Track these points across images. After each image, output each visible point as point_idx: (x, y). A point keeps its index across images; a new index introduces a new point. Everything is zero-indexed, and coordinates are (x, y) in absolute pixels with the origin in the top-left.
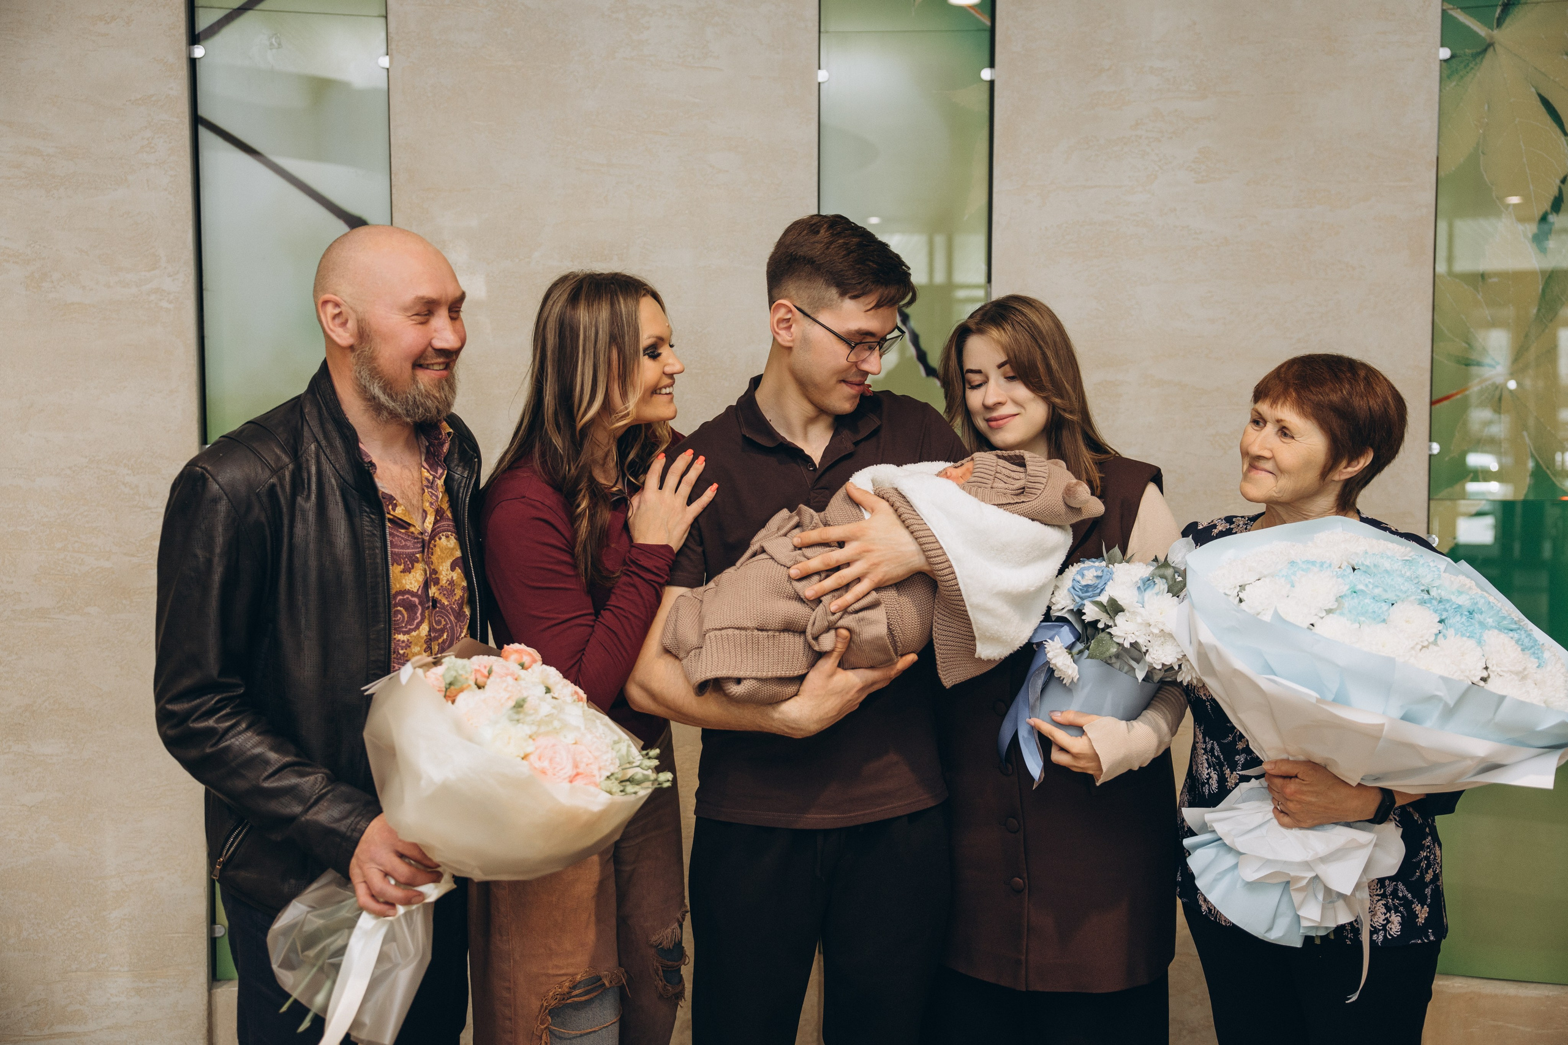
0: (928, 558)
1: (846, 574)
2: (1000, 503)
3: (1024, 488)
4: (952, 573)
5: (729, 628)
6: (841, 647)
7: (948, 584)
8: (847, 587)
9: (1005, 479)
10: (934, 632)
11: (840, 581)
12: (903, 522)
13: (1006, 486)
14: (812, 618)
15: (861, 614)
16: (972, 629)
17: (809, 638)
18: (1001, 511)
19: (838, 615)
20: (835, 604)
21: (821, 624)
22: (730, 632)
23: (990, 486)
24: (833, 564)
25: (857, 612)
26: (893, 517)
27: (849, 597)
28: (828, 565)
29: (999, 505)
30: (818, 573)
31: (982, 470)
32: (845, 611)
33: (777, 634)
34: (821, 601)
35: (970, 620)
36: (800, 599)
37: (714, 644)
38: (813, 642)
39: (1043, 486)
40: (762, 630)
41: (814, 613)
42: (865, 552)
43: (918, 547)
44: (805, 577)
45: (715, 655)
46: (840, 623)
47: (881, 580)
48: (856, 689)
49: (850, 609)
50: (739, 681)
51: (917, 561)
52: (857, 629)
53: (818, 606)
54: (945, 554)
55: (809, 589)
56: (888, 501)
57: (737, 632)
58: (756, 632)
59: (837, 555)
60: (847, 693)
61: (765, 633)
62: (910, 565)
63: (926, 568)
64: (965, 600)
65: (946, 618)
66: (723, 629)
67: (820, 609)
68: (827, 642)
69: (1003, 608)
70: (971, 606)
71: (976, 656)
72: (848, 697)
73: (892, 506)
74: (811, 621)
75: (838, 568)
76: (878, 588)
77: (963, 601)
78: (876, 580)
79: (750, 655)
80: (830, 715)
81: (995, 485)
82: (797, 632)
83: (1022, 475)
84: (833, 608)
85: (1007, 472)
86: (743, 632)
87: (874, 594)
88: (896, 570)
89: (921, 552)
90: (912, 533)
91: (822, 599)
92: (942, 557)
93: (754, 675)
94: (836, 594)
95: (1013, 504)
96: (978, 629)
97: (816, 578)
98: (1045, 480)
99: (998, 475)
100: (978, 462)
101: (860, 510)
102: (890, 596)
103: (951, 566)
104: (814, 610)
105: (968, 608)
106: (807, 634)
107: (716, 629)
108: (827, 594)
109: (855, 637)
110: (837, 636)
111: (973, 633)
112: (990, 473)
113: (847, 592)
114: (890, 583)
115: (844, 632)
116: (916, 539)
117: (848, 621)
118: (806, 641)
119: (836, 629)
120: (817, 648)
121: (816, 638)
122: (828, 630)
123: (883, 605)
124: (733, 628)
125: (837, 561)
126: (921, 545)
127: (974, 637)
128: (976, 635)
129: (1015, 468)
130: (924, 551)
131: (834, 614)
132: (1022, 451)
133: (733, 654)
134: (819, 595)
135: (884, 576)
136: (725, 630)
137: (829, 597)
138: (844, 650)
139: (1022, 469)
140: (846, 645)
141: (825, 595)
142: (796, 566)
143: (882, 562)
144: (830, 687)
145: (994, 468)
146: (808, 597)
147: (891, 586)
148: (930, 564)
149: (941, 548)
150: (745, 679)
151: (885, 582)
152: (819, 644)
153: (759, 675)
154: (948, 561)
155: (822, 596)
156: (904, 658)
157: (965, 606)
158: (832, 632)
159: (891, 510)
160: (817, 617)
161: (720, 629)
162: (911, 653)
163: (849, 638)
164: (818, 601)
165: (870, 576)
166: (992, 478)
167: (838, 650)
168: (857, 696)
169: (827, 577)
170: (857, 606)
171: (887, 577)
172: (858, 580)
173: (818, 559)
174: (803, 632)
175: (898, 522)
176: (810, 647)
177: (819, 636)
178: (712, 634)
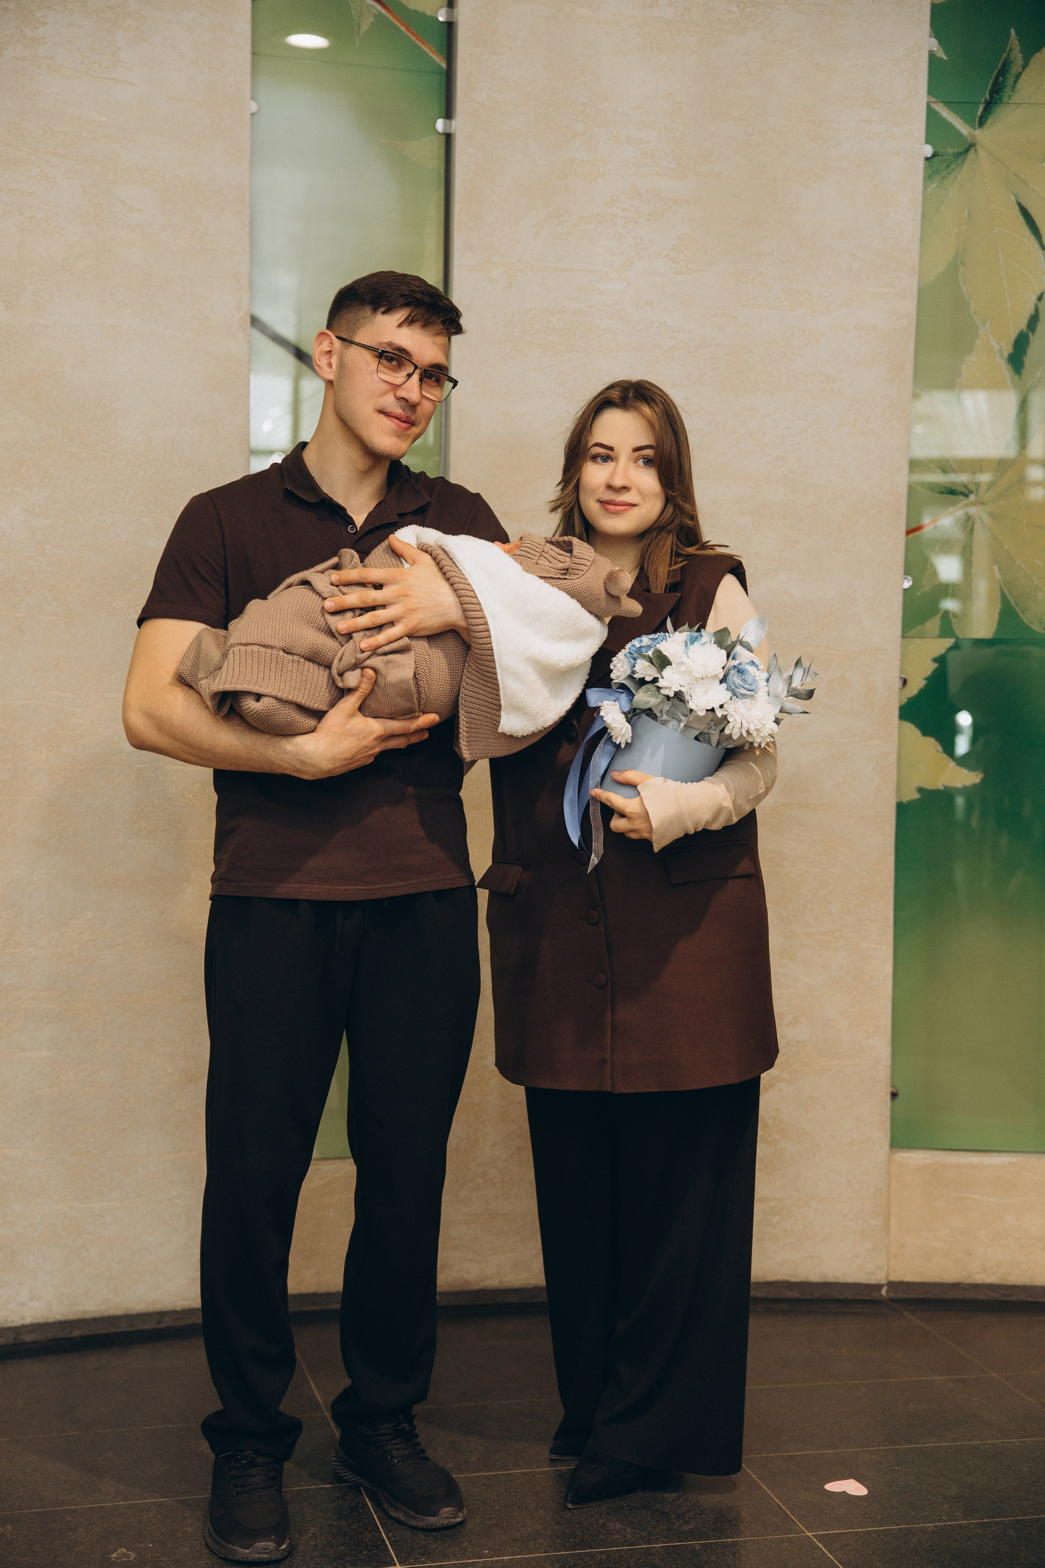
0: (465, 611)
1: (381, 615)
2: (543, 575)
3: (567, 570)
4: (487, 631)
5: (255, 644)
6: (365, 687)
7: (481, 641)
8: (380, 628)
9: (551, 559)
10: (460, 698)
11: (374, 620)
12: (444, 574)
13: (551, 565)
14: (340, 653)
15: (390, 657)
16: (499, 696)
17: (334, 672)
18: (542, 581)
19: (367, 654)
20: (366, 643)
21: (349, 659)
22: (256, 648)
23: (535, 561)
24: (370, 603)
25: (385, 654)
26: (435, 570)
27: (381, 638)
28: (364, 602)
29: (541, 577)
30: (352, 610)
31: (529, 546)
32: (375, 651)
33: (302, 660)
34: (351, 638)
35: (498, 685)
36: (330, 633)
37: (237, 658)
38: (337, 678)
39: (587, 568)
40: (288, 653)
41: (343, 649)
42: (402, 595)
43: (457, 600)
44: (339, 612)
45: (237, 669)
46: (368, 662)
47: (415, 626)
48: (374, 736)
49: (379, 651)
50: (258, 697)
51: (452, 614)
52: (383, 671)
53: (347, 642)
54: (481, 610)
55: (342, 624)
56: (431, 555)
57: (262, 649)
58: (281, 653)
59: (373, 595)
60: (364, 738)
61: (290, 657)
62: (446, 617)
63: (462, 623)
64: (496, 661)
65: (474, 683)
66: (248, 644)
67: (350, 645)
68: (352, 679)
69: (532, 676)
70: (500, 667)
71: (500, 731)
72: (365, 743)
73: (435, 560)
74: (339, 656)
75: (373, 608)
76: (410, 636)
77: (494, 662)
78: (411, 626)
79: (272, 674)
80: (344, 756)
81: (539, 562)
82: (322, 665)
83: (568, 559)
84: (363, 645)
85: (553, 554)
86: (269, 651)
87: (406, 640)
88: (432, 620)
89: (459, 605)
90: (452, 585)
91: (354, 635)
92: (479, 613)
93: (274, 693)
94: (368, 633)
95: (556, 579)
96: (505, 693)
97: (349, 614)
98: (589, 563)
99: (543, 554)
100: (526, 541)
101: (401, 562)
102: (421, 646)
103: (486, 624)
104: (342, 646)
105: (498, 670)
106: (332, 668)
107: (241, 644)
108: (359, 631)
109: (380, 680)
110: (362, 676)
111: (500, 701)
112: (537, 550)
113: (378, 634)
114: (422, 633)
115: (370, 672)
116: (456, 591)
117: (376, 661)
118: (330, 676)
119: (363, 668)
120: (340, 684)
121: (341, 675)
122: (354, 667)
123: (412, 653)
124: (258, 645)
125: (374, 600)
126: (459, 597)
127: (500, 706)
128: (503, 703)
129: (562, 552)
130: (462, 604)
131: (363, 651)
132: (570, 537)
133: (255, 670)
134: (351, 630)
135: (419, 623)
136: (251, 647)
137: (362, 633)
138: (367, 692)
139: (568, 555)
140: (370, 687)
141: (356, 632)
142: (331, 599)
143: (419, 608)
144: (348, 727)
145: (541, 547)
146: (339, 630)
147: (423, 637)
148: (466, 618)
149: (479, 604)
150: (264, 696)
151: (418, 631)
152: (342, 681)
153: (280, 695)
154: (484, 617)
155: (354, 632)
156: (426, 715)
157: (495, 668)
158: (358, 672)
159: (433, 563)
160: (347, 653)
161: (245, 645)
162: (434, 712)
163: (374, 679)
164: (349, 636)
165: (404, 621)
166: (538, 554)
167: (360, 690)
168: (373, 744)
169: (360, 615)
170: (387, 648)
171: (421, 626)
172: (392, 623)
173: (354, 597)
174: (329, 667)
175: (439, 575)
176: (334, 682)
177: (344, 672)
178: (236, 649)
